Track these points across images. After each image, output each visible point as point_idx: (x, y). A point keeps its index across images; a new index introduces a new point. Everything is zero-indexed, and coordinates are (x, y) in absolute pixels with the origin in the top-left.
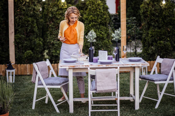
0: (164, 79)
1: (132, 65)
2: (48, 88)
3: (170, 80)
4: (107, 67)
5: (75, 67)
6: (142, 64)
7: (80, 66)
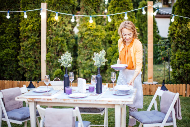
0: (158, 121)
1: (109, 101)
2: (10, 123)
3: (167, 122)
4: (75, 102)
5: (35, 100)
6: (123, 101)
7: (40, 99)
